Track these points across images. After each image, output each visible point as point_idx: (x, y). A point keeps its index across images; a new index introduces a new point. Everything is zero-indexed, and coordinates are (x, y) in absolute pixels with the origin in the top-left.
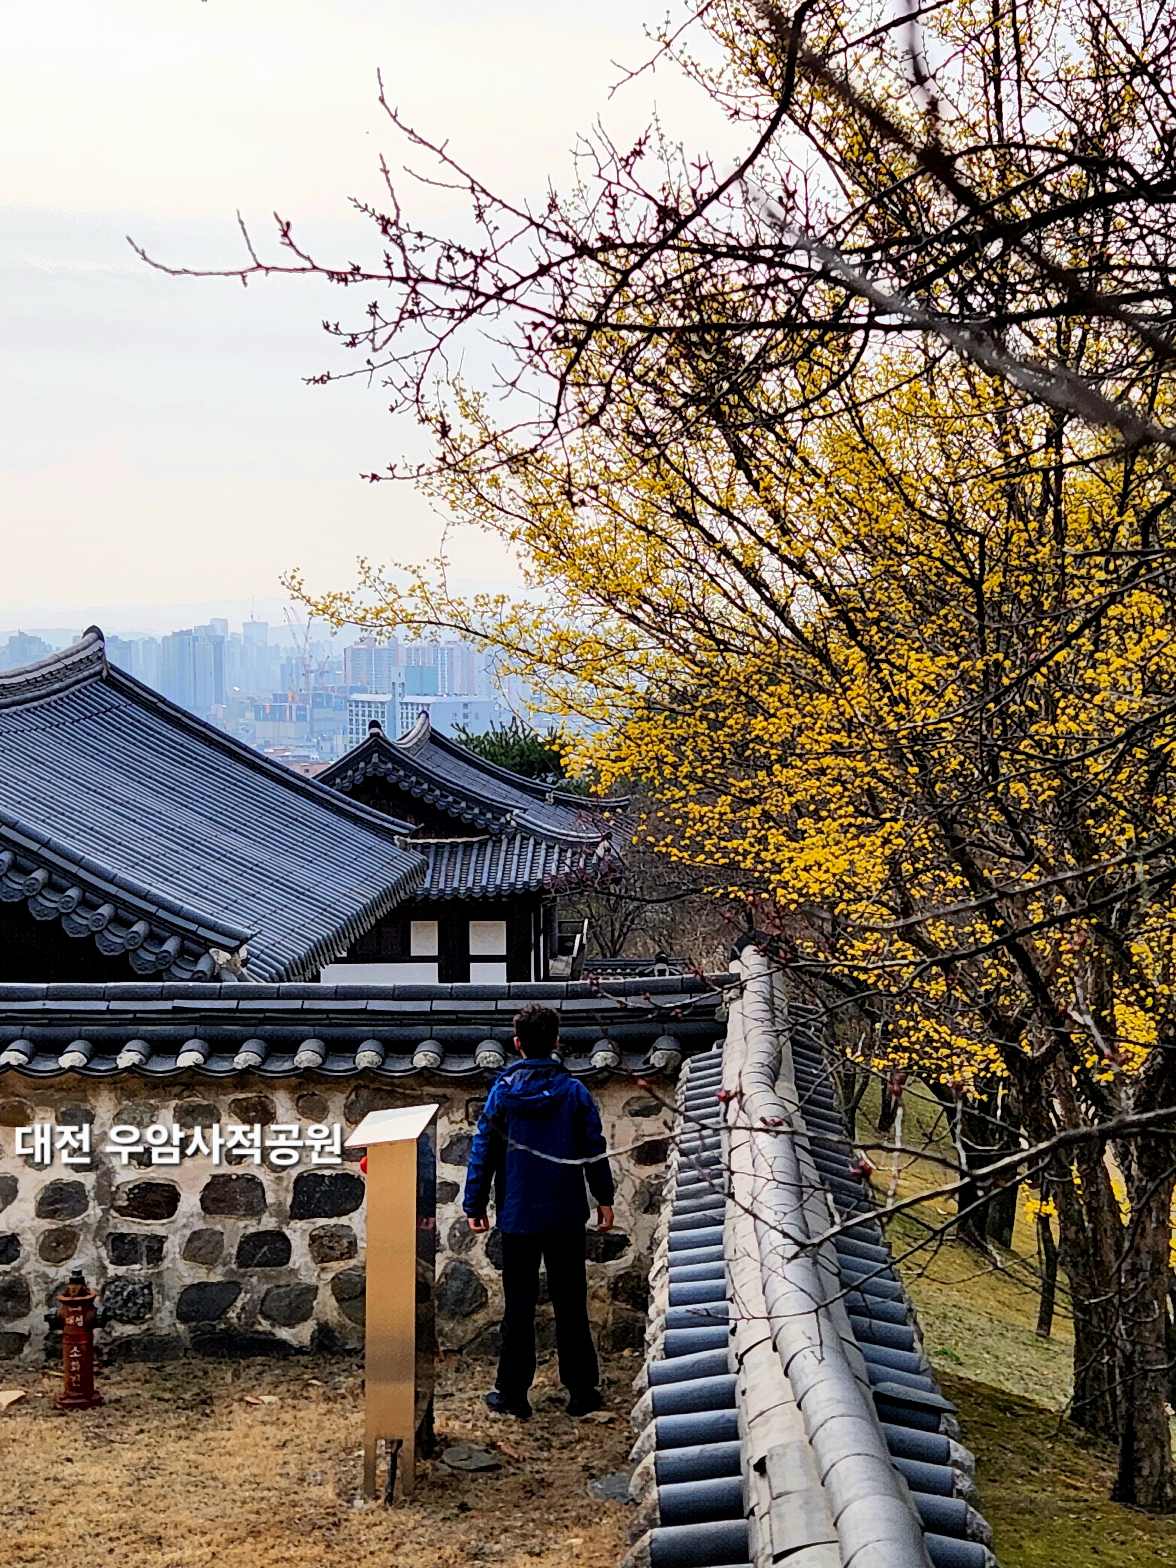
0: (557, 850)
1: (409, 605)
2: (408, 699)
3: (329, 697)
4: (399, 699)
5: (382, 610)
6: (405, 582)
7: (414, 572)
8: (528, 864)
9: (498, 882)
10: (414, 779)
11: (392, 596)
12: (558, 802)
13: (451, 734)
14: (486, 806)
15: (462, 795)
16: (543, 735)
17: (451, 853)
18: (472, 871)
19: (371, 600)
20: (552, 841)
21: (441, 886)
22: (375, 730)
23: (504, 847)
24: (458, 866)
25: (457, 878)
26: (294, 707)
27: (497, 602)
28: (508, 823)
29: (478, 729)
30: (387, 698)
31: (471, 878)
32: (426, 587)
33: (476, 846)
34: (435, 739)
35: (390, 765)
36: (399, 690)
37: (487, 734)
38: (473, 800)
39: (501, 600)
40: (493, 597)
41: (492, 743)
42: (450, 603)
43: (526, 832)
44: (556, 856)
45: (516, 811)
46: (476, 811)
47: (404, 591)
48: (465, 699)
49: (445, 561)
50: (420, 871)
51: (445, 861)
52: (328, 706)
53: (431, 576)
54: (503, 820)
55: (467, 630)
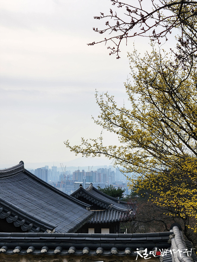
0: (121, 213)
1: (93, 148)
2: (86, 183)
3: (70, 182)
4: (85, 183)
5: (88, 150)
6: (92, 143)
7: (94, 141)
8: (114, 216)
9: (108, 220)
10: (89, 197)
11: (90, 146)
12: (120, 203)
13: (97, 188)
14: (105, 203)
15: (100, 201)
16: (117, 188)
17: (97, 213)
18: (102, 217)
19: (84, 147)
20: (120, 211)
21: (95, 220)
22: (81, 186)
23: (109, 212)
24: (99, 216)
25: (99, 219)
26: (62, 184)
27: (114, 147)
28: (110, 207)
29: (103, 188)
30: (82, 183)
31: (102, 219)
32: (97, 144)
33: (103, 212)
34: (94, 189)
35: (84, 194)
36: (85, 181)
37: (105, 188)
38: (102, 202)
39: (115, 147)
40: (113, 146)
41: (106, 190)
42: (103, 148)
43: (114, 209)
44: (120, 214)
45: (112, 204)
46: (103, 204)
47: (92, 145)
48: (99, 183)
49: (102, 138)
50: (90, 216)
51: (96, 215)
52: (69, 184)
53: (99, 142)
54: (109, 206)
55: (107, 154)
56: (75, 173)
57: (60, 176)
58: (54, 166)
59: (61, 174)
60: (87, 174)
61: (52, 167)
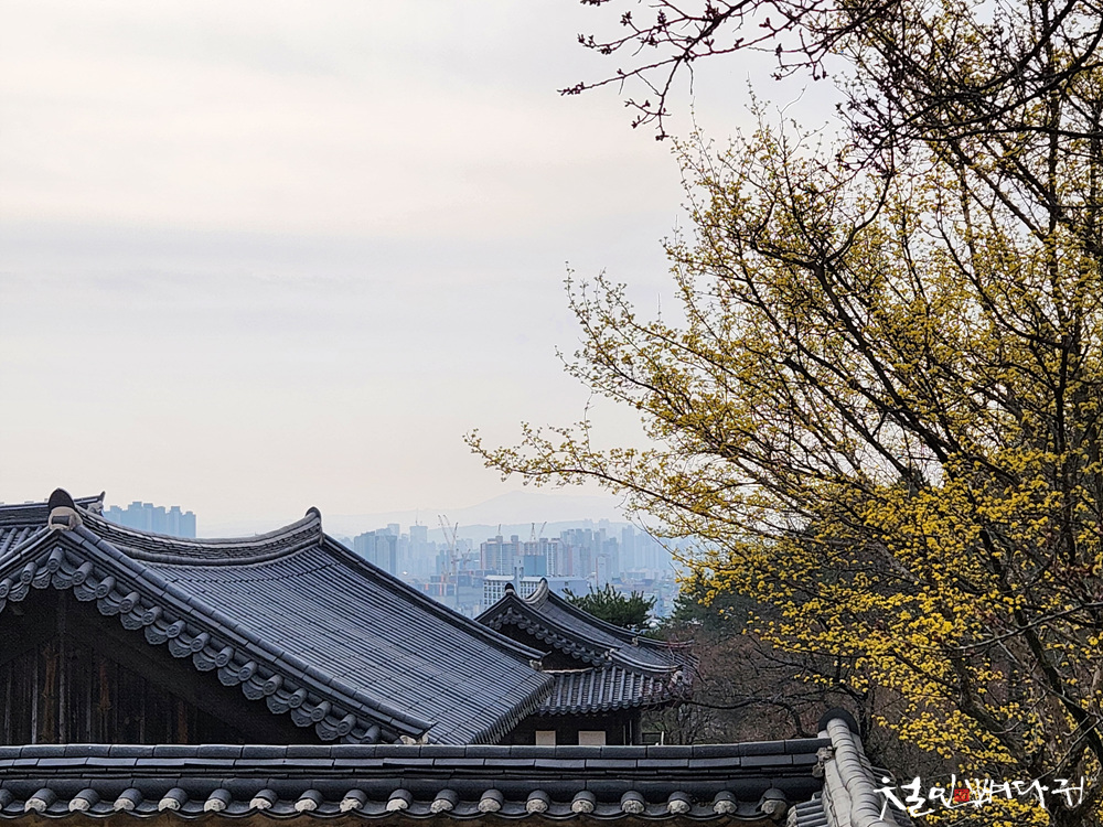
0: (642, 678)
1: (560, 457)
2: (525, 579)
3: (469, 577)
4: (519, 579)
5: (542, 462)
6: (558, 441)
7: (564, 433)
8: (622, 689)
9: (600, 702)
10: (538, 626)
11: (548, 451)
12: (641, 644)
13: (563, 596)
14: (590, 645)
15: (572, 637)
16: (628, 597)
17: (565, 680)
18: (580, 694)
19: (532, 454)
20: (639, 672)
21: (558, 705)
22: (510, 590)
23: (603, 676)
24: (570, 689)
25: (569, 699)
26: (445, 585)
27: (627, 454)
28: (606, 658)
29: (581, 594)
30: (512, 578)
31: (580, 698)
32: (574, 445)
33: (583, 675)
34: (551, 598)
35: (520, 616)
36: (519, 573)
37: (588, 596)
38: (581, 641)
39: (630, 454)
40: (625, 451)
41: (591, 602)
42: (592, 456)
43: (619, 665)
44: (641, 683)
45: (612, 650)
46: (583, 649)
47: (556, 447)
48: (567, 579)
49: (588, 424)
50: (542, 691)
51: (561, 686)
52: (469, 584)
53: (578, 437)
54: (602, 656)
55: (605, 476)
56: (487, 545)
57: (437, 557)
58: (419, 524)
59: (442, 552)
60: (526, 550)
61: (411, 528)
